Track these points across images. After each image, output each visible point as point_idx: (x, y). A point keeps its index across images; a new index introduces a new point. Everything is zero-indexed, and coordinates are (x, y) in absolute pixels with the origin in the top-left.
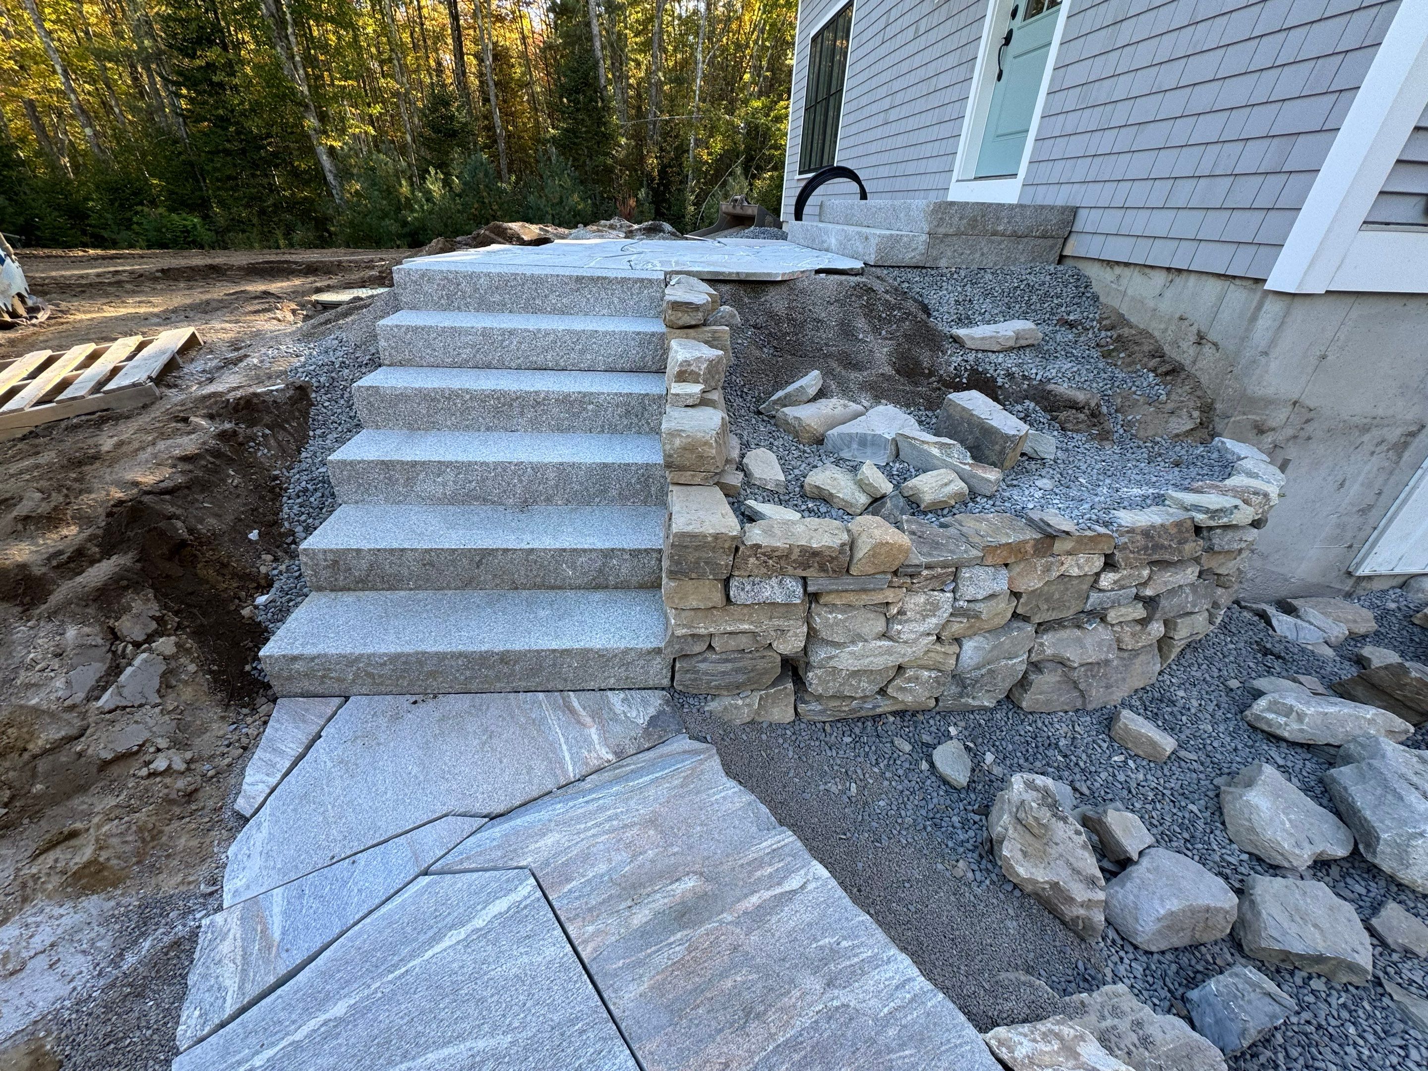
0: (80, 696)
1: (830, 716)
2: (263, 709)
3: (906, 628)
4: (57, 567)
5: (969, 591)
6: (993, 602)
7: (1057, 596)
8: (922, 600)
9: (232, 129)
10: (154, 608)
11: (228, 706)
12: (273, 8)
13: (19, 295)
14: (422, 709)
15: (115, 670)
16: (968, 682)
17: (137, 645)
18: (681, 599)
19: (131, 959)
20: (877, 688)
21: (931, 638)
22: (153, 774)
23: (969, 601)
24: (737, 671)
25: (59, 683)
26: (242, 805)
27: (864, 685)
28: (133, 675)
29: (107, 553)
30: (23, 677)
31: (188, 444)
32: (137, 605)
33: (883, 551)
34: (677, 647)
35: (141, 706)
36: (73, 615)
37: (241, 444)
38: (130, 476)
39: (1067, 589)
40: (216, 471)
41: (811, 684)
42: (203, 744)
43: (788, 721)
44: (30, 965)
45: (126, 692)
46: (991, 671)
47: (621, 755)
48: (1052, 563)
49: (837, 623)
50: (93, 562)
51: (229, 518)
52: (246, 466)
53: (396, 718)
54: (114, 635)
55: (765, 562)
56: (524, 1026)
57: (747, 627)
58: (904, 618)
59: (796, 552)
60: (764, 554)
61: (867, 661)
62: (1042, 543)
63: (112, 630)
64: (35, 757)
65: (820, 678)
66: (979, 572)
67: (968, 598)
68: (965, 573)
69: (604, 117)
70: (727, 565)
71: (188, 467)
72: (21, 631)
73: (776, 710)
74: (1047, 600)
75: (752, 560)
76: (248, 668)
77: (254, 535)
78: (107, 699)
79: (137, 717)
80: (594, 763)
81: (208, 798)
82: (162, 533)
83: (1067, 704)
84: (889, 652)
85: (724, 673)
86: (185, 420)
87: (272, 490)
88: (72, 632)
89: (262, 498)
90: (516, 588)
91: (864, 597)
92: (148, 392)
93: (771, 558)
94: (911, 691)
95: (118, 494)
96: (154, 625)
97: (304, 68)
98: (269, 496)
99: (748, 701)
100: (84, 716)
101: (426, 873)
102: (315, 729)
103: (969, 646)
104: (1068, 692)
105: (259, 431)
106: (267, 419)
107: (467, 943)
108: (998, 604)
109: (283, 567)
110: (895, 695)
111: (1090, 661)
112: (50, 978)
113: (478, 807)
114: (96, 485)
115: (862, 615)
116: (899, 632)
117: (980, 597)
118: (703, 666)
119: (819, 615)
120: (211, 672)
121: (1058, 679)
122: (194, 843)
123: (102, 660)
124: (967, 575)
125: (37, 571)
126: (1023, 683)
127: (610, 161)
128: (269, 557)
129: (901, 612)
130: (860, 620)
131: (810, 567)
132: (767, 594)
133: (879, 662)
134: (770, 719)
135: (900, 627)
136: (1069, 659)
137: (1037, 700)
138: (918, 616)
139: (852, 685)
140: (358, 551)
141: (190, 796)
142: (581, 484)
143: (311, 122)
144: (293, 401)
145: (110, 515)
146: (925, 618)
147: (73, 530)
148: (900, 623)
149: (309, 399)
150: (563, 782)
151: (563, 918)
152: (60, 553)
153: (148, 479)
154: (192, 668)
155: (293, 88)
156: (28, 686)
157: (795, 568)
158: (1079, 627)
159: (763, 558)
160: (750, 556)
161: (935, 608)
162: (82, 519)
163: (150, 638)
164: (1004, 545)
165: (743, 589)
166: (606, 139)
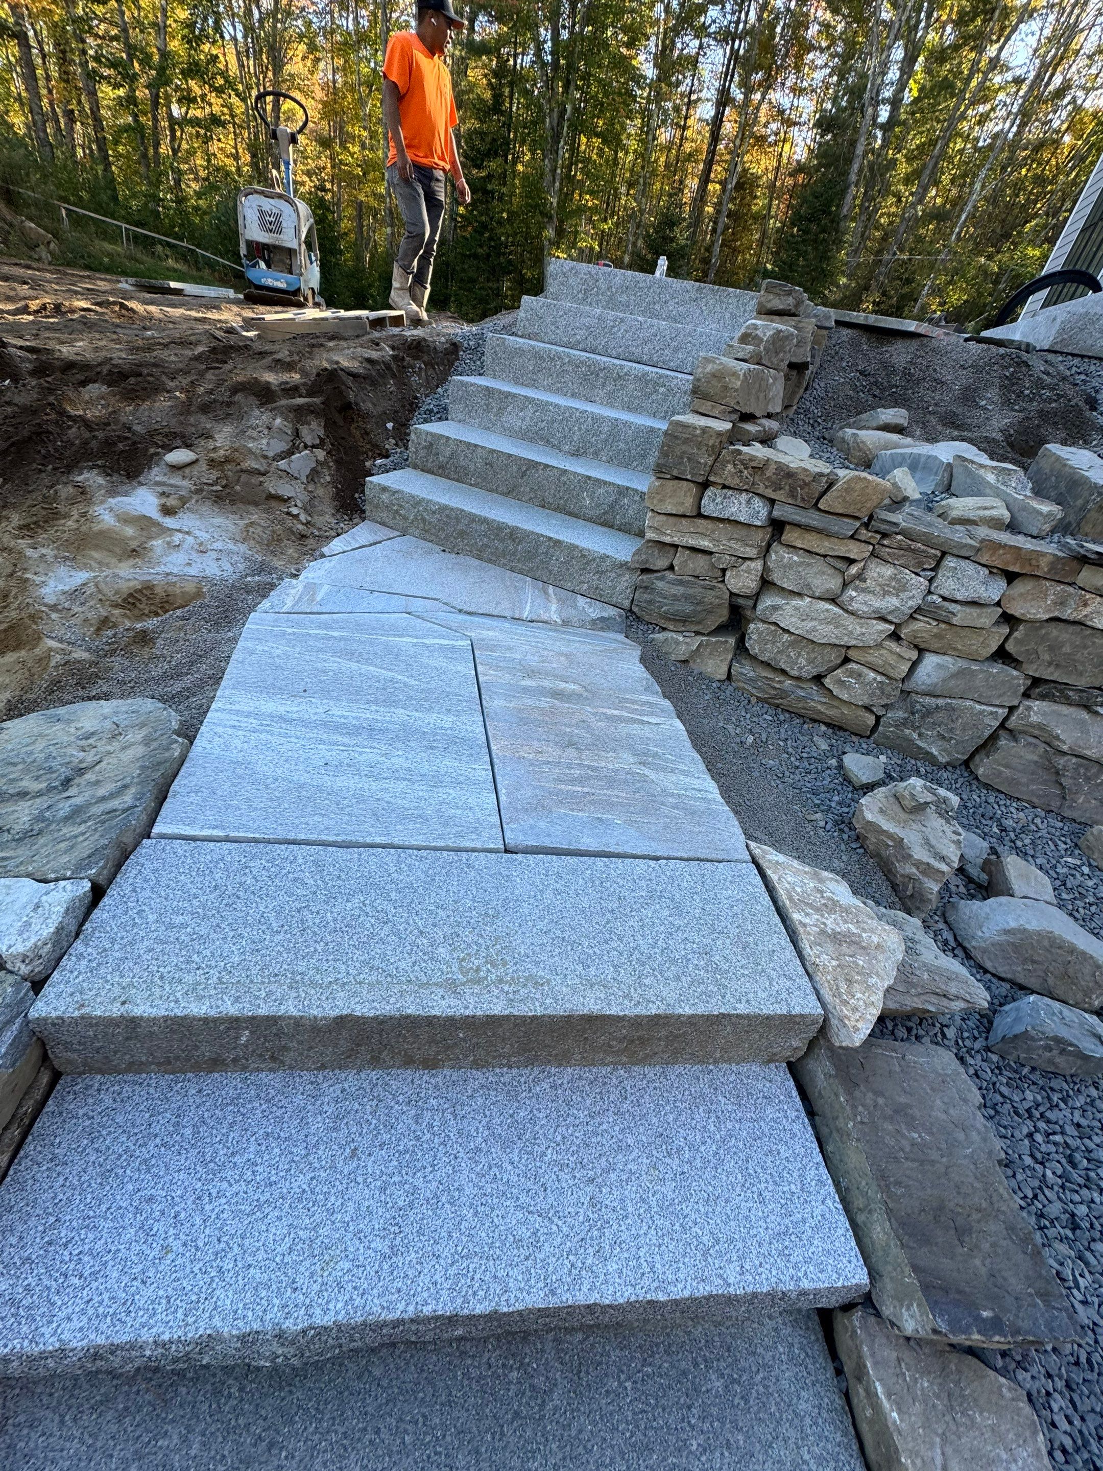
0: (271, 454)
1: (759, 688)
2: (355, 521)
3: (861, 598)
4: (283, 390)
5: (947, 584)
6: (975, 611)
7: (1067, 649)
8: (889, 573)
9: (487, 235)
10: (321, 433)
11: (338, 511)
12: (555, 124)
13: (313, 289)
14: (446, 555)
15: (290, 453)
16: (918, 707)
17: (306, 447)
18: (660, 501)
19: (249, 579)
20: (814, 672)
21: (887, 626)
22: (288, 514)
23: (945, 599)
24: (687, 597)
25: (264, 441)
26: (325, 550)
27: (802, 661)
28: (299, 459)
29: (310, 394)
30: (250, 432)
31: (374, 355)
32: (314, 425)
33: (858, 487)
34: (644, 557)
35: (296, 478)
36: (282, 413)
37: (404, 367)
38: (336, 358)
39: (1085, 647)
40: (382, 376)
41: (750, 638)
42: (319, 520)
43: (719, 677)
44: (209, 553)
45: (292, 465)
46: (950, 709)
47: (566, 623)
48: (1070, 595)
49: (790, 566)
50: (300, 396)
51: (380, 409)
52: (402, 383)
53: (429, 553)
54: (297, 434)
55: (741, 472)
56: (428, 683)
57: (706, 543)
58: (863, 585)
59: (773, 467)
60: (741, 462)
61: (810, 625)
62: (1064, 564)
63: (297, 430)
64: (242, 471)
65: (760, 634)
66: (969, 568)
67: (946, 594)
68: (950, 562)
70: (706, 464)
71: (369, 366)
72: (257, 412)
73: (711, 662)
74: (1051, 649)
75: (730, 467)
76: (357, 495)
77: (390, 425)
78: (282, 464)
79: (293, 482)
80: (545, 617)
81: (311, 541)
82: (341, 392)
83: (1039, 796)
84: (834, 621)
85: (675, 598)
86: (377, 344)
87: (411, 404)
88: (278, 421)
89: (403, 406)
90: (543, 507)
91: (826, 544)
92: (363, 327)
93: (746, 468)
94: (849, 687)
95: (326, 365)
96: (318, 441)
97: (561, 184)
98: (408, 407)
99: (688, 640)
100: (269, 465)
101: (409, 613)
102: (379, 539)
103: (930, 660)
104: (1045, 782)
105: (418, 364)
106: (426, 358)
107: (415, 645)
108: (979, 616)
109: (398, 450)
110: (831, 687)
111: (1088, 753)
112: (214, 565)
113: (455, 604)
114: (317, 357)
115: (819, 564)
116: (852, 599)
117: (959, 598)
118: (660, 584)
119: (776, 553)
120: (336, 487)
121: (1036, 758)
122: (296, 555)
123: (287, 443)
124: (952, 564)
125: (273, 388)
126: (989, 744)
128: (393, 441)
129: (860, 576)
130: (815, 569)
131: (781, 489)
132: (733, 510)
133: (825, 633)
134: (703, 669)
135: (854, 594)
136: (1057, 738)
137: (1000, 772)
138: (878, 589)
139: (789, 656)
140: (448, 438)
141: (303, 537)
142: (627, 443)
143: (550, 233)
144: (447, 352)
145: (318, 375)
146: (886, 593)
147: (297, 376)
148: (855, 589)
149: (457, 355)
150: (517, 616)
151: (478, 661)
152: (287, 383)
153: (345, 364)
154: (328, 478)
155: (545, 199)
156: (251, 437)
157: (766, 487)
158: (1087, 708)
159: (740, 467)
160: (728, 462)
161: (902, 587)
162: (304, 373)
163: (313, 446)
164: (1011, 546)
165: (714, 500)
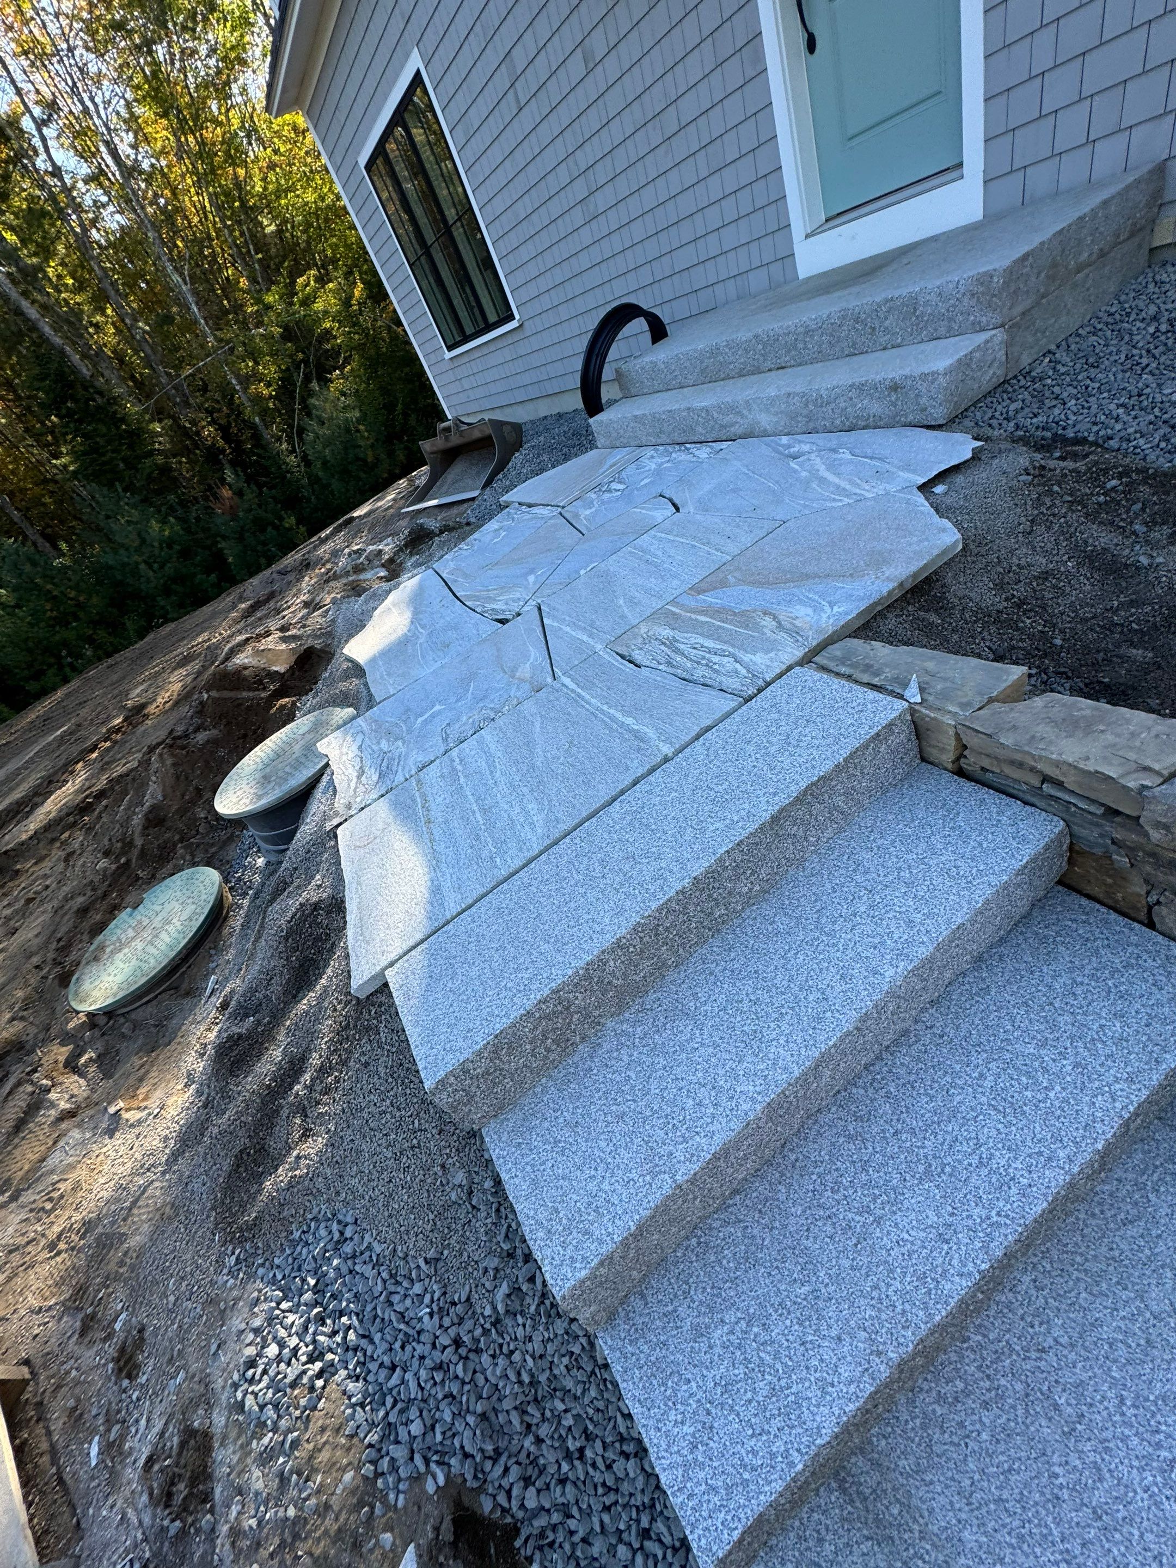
69: (115, 412)
127: (160, 460)
166: (136, 436)
